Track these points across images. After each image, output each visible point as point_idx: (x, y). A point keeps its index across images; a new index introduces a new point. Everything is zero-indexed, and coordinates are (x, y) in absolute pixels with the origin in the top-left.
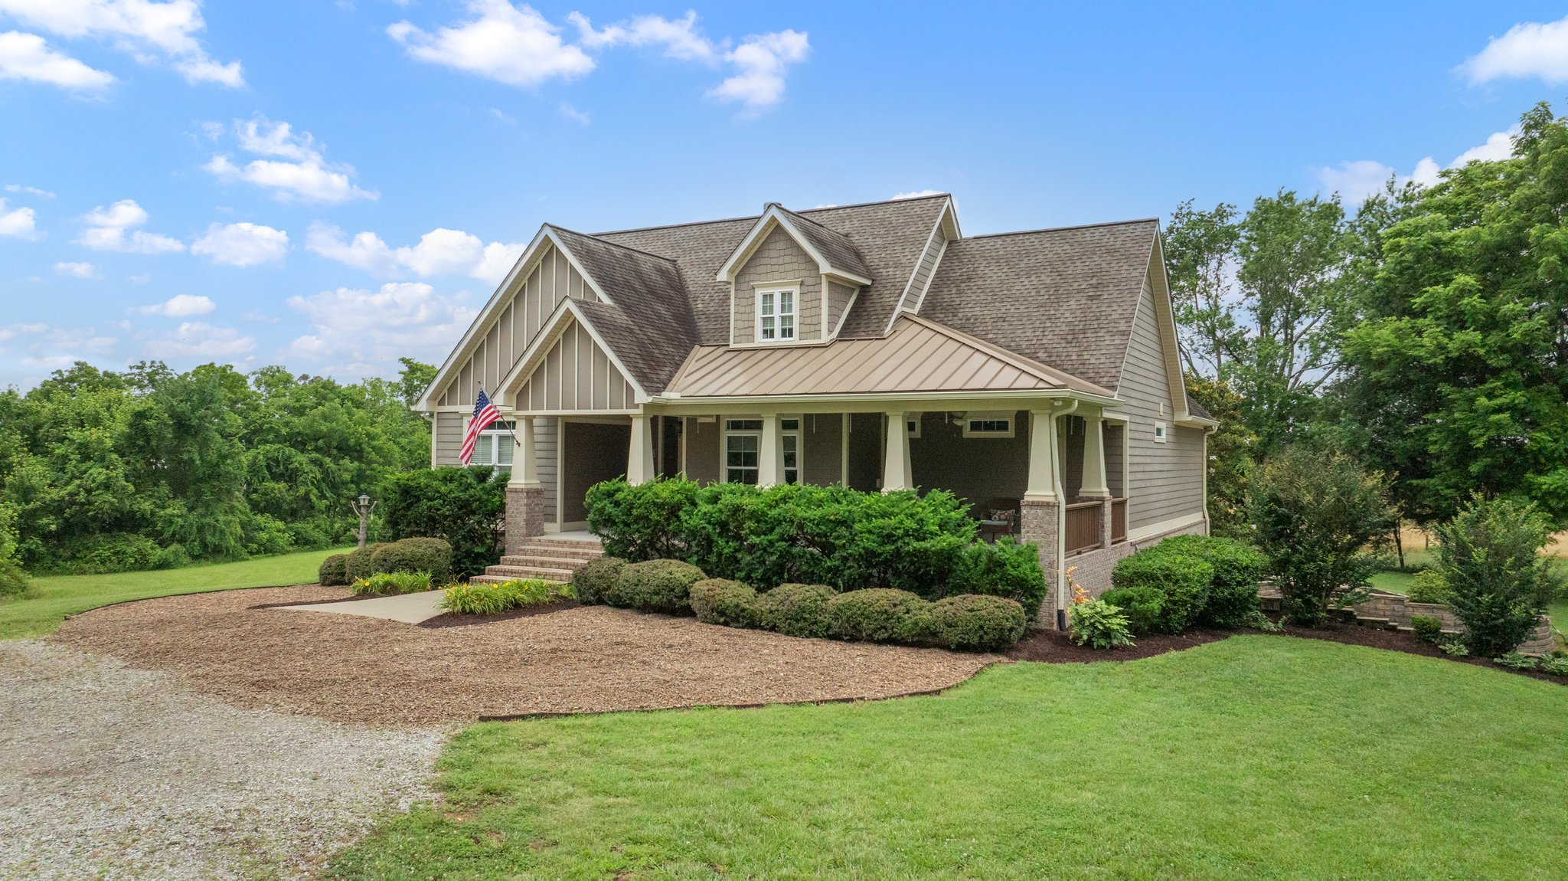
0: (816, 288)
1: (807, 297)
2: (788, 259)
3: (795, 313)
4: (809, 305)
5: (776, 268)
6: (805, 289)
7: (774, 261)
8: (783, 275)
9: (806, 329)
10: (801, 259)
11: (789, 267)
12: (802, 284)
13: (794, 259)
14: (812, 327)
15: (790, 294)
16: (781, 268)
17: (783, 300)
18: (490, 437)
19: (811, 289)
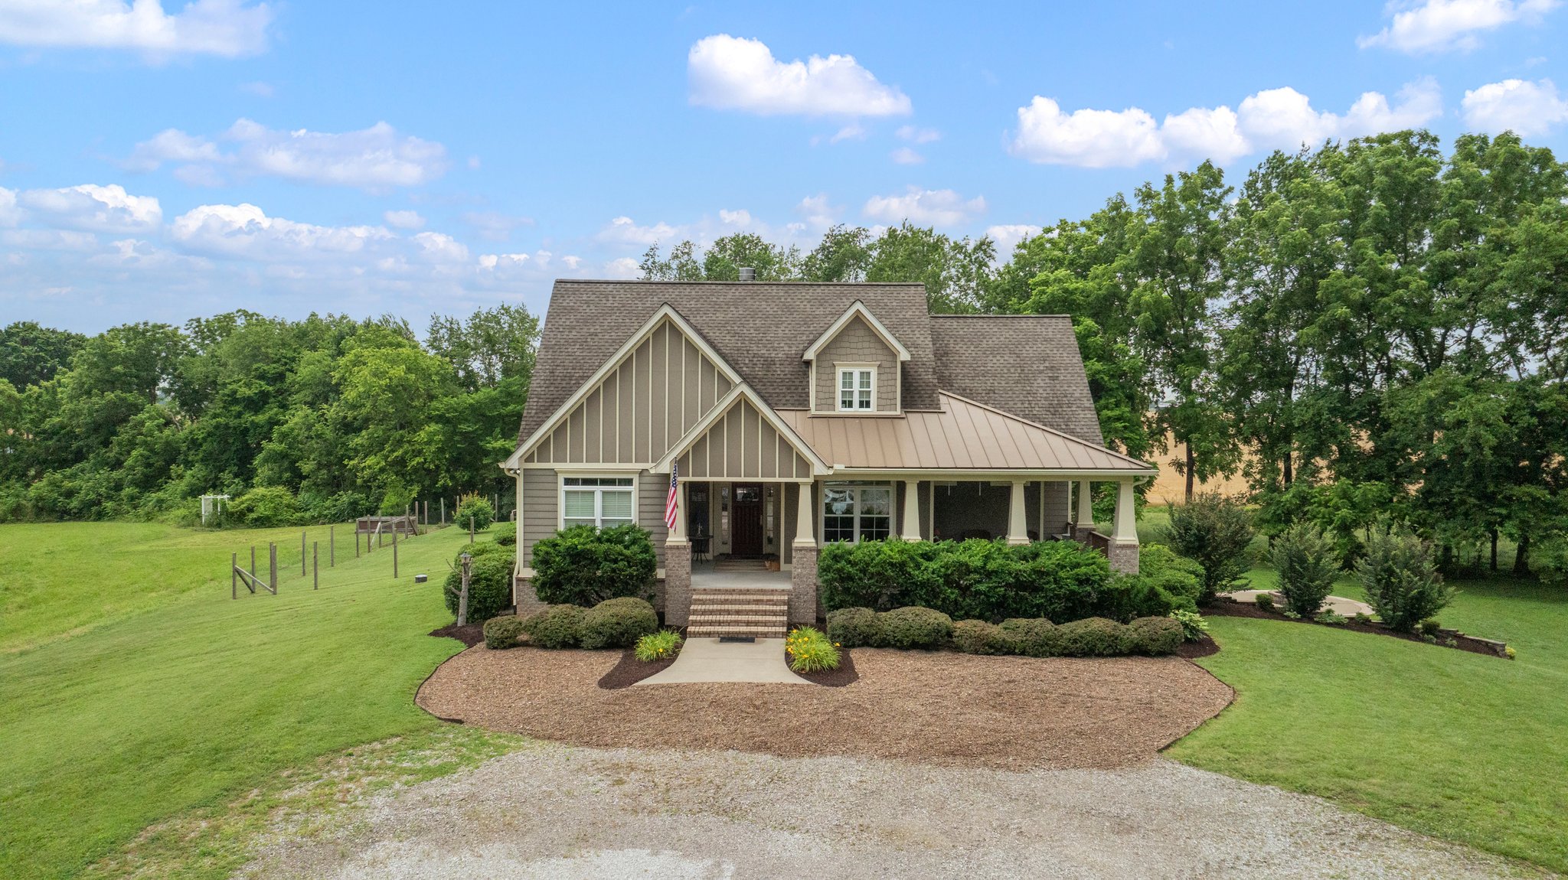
0: (893, 370)
1: (884, 377)
2: (866, 345)
3: (873, 388)
4: (886, 383)
5: (854, 351)
6: (882, 371)
7: (853, 345)
8: (863, 357)
9: (884, 402)
10: (878, 346)
11: (867, 351)
12: (879, 366)
13: (874, 345)
14: (889, 402)
15: (869, 373)
16: (861, 352)
17: (861, 378)
18: (592, 493)
19: (888, 370)
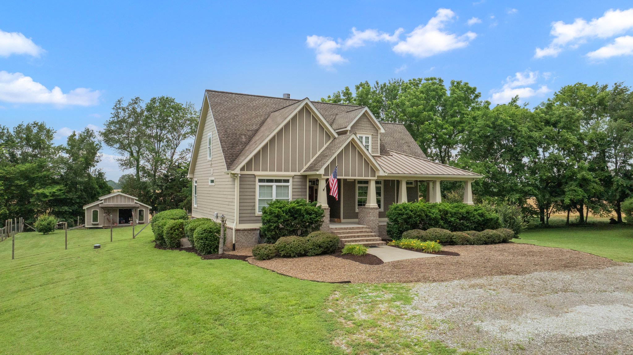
0: (377, 137)
1: (374, 139)
2: (367, 125)
3: (370, 144)
4: (374, 142)
5: (363, 128)
6: (373, 137)
7: (363, 125)
8: (366, 131)
9: (374, 150)
10: (372, 126)
11: (368, 128)
12: (372, 135)
13: (369, 126)
14: (375, 150)
15: (368, 138)
16: (365, 128)
17: (366, 139)
18: (271, 186)
19: (375, 137)
